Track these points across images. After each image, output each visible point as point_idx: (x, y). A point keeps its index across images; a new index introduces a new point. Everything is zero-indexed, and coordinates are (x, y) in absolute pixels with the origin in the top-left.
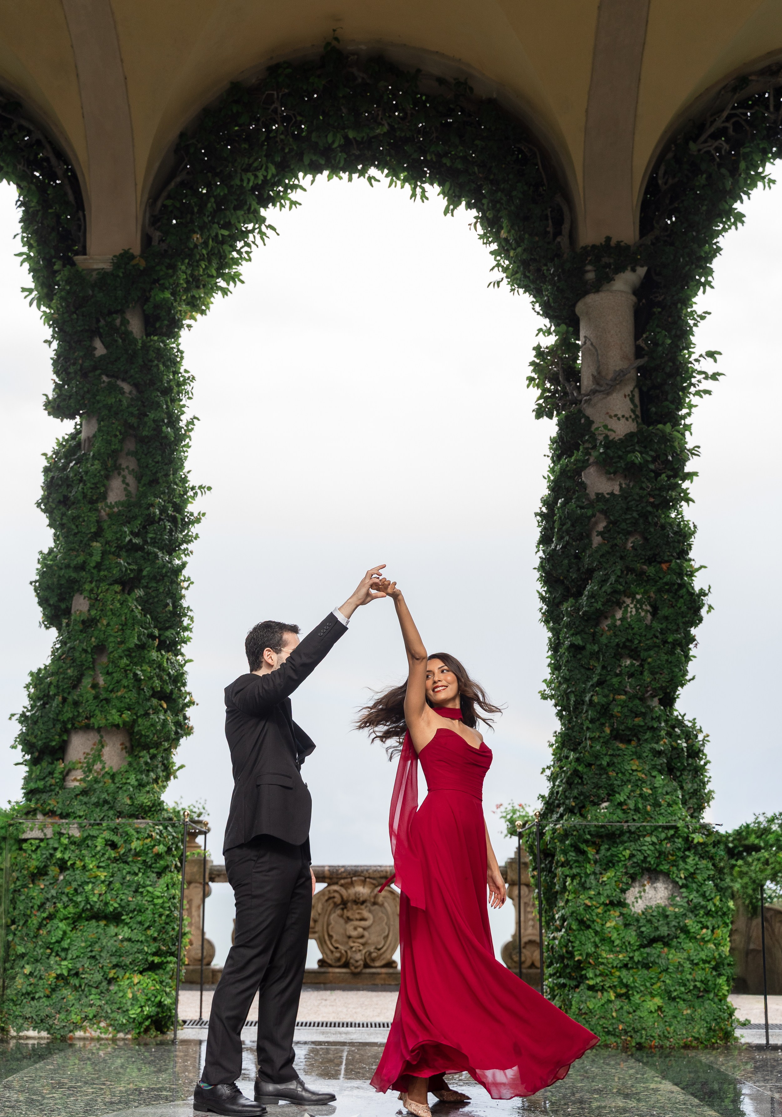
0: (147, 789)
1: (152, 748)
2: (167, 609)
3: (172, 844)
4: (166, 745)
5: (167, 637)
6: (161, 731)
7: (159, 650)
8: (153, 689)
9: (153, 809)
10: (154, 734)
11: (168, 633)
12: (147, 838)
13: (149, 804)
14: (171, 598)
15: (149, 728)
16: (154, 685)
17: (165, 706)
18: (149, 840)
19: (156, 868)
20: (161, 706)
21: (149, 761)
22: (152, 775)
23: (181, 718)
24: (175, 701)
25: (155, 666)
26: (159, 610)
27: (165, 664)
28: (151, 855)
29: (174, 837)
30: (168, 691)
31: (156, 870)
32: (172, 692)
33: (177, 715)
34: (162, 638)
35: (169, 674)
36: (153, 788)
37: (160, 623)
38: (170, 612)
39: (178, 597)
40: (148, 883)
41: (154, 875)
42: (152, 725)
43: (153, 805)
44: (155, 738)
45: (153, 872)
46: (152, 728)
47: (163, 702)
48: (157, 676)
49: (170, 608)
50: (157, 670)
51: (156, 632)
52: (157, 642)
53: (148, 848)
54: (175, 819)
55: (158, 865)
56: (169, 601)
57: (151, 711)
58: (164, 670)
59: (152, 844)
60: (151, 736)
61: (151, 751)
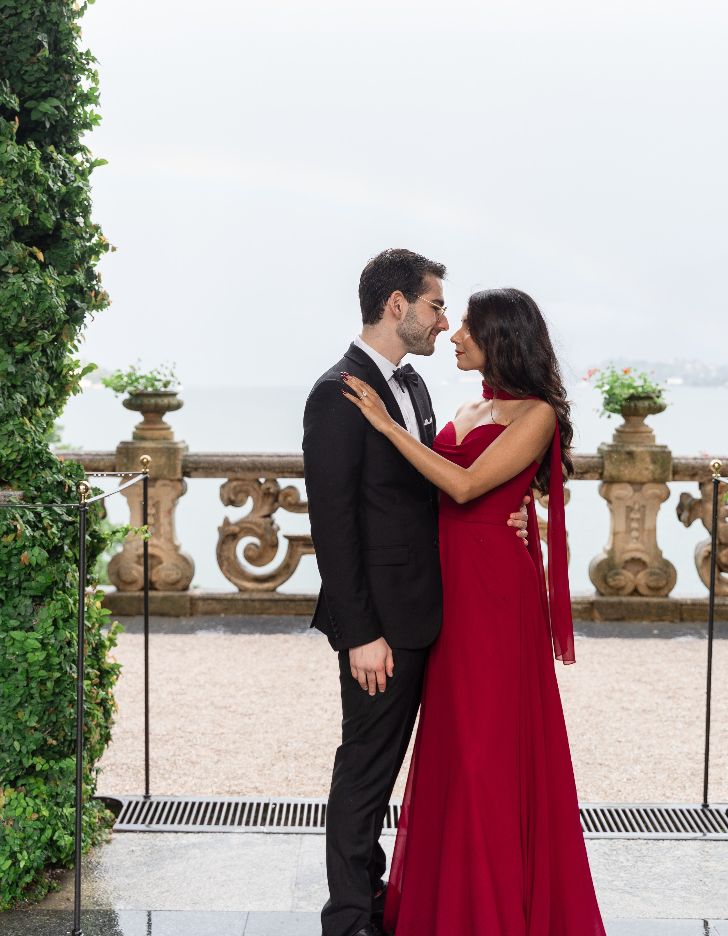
0: (10, 426)
1: (20, 342)
2: (39, 55)
3: (62, 538)
4: (47, 336)
5: (45, 114)
6: (33, 309)
7: (21, 139)
8: (15, 222)
9: (24, 465)
10: (20, 316)
11: (46, 106)
12: (6, 533)
13: (13, 457)
14: (48, 32)
15: (9, 303)
16: (15, 214)
17: (41, 256)
18: (11, 537)
19: (30, 588)
20: (33, 256)
21: (12, 369)
22: (20, 398)
23: (80, 277)
24: (66, 243)
25: (14, 174)
26: (24, 56)
27: (39, 169)
28: (16, 567)
29: (67, 524)
30: (50, 225)
31: (31, 593)
32: (58, 227)
33: (72, 273)
34: (34, 116)
35: (48, 191)
36: (23, 424)
37: (30, 84)
38: (48, 62)
39: (61, 28)
40: (14, 623)
41: (28, 602)
42: (14, 297)
43: (23, 460)
44: (23, 323)
45: (25, 596)
46: (15, 304)
47: (35, 249)
48: (21, 196)
49: (46, 52)
50: (21, 183)
51: (14, 103)
52: (16, 125)
53: (10, 554)
54: (70, 482)
55: (33, 583)
56: (42, 37)
57: (9, 269)
58: (37, 181)
59: (19, 544)
60: (14, 319)
61: (19, 347)
